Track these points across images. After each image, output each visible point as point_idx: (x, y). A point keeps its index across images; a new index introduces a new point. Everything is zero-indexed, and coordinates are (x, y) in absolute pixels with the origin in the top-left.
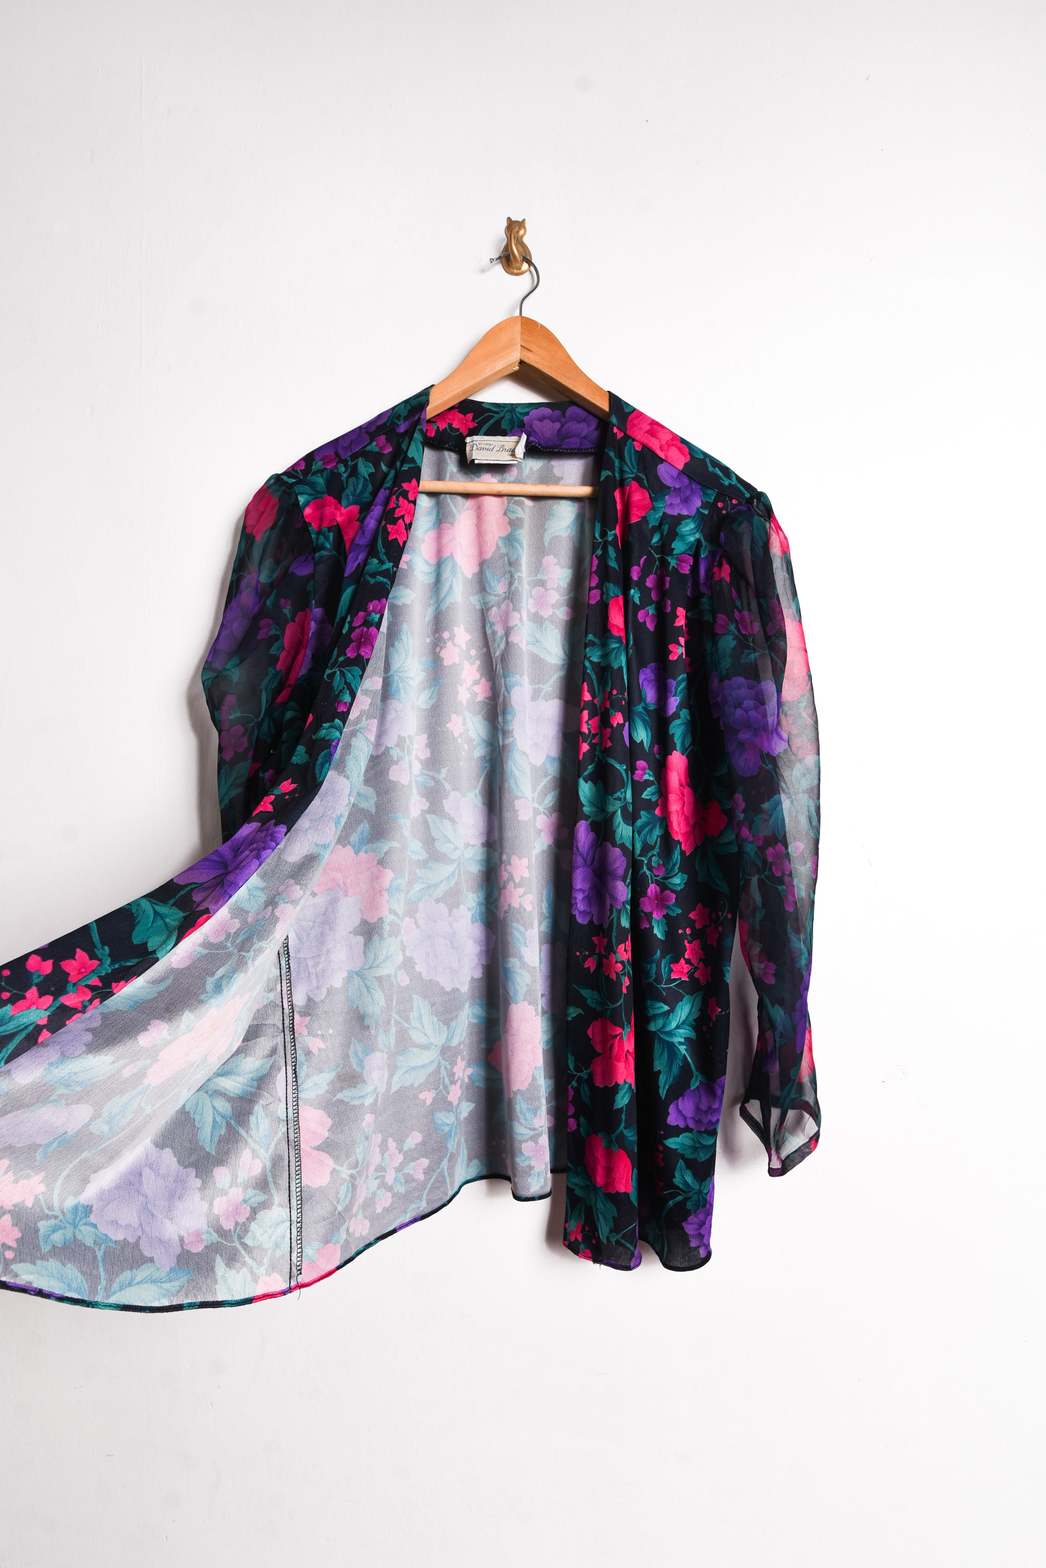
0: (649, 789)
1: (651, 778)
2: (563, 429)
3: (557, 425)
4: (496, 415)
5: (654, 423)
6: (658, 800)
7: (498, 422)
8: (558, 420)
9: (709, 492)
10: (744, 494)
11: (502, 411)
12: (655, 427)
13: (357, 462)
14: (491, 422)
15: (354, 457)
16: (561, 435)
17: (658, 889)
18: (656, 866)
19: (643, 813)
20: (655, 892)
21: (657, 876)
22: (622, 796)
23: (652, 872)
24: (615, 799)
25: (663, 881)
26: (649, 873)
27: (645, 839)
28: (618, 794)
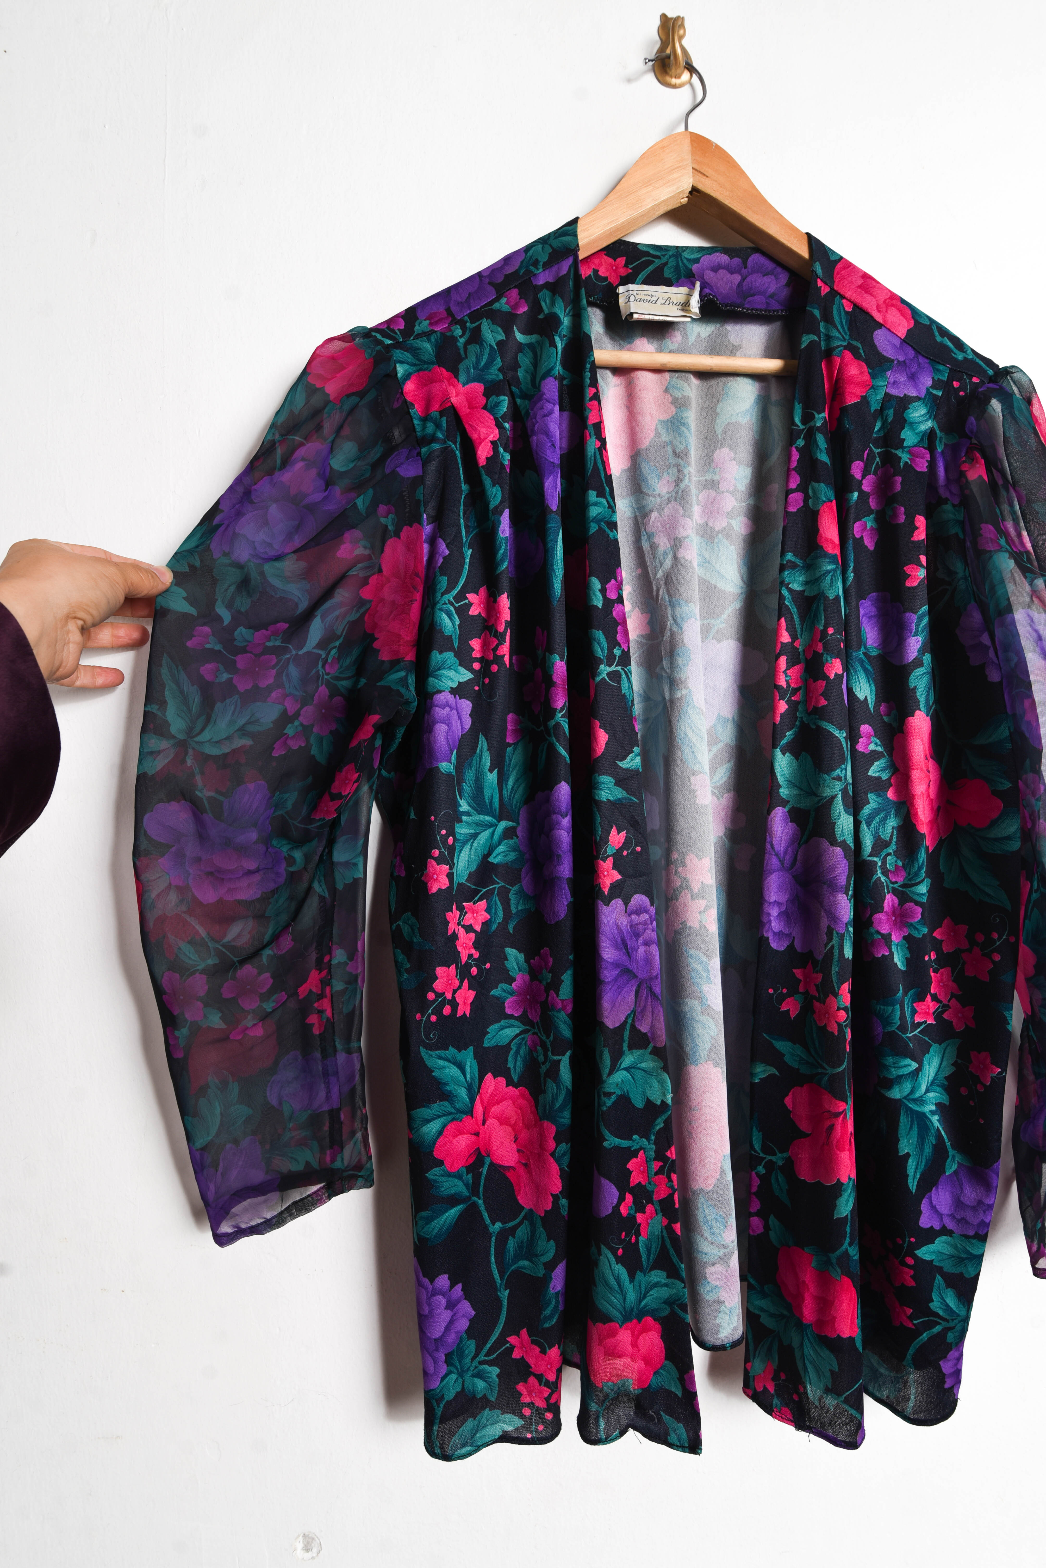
0: (876, 763)
1: (879, 749)
2: (744, 284)
3: (737, 278)
4: (657, 260)
5: (866, 276)
6: (890, 778)
7: (661, 268)
8: (738, 272)
9: (941, 367)
10: (986, 371)
11: (664, 255)
12: (868, 283)
13: (480, 323)
14: (651, 268)
15: (474, 317)
16: (743, 292)
17: (896, 901)
18: (893, 870)
19: (871, 796)
20: (893, 905)
21: (896, 883)
22: (843, 775)
23: (888, 878)
24: (833, 779)
25: (904, 890)
26: (883, 879)
27: (877, 832)
28: (838, 772)
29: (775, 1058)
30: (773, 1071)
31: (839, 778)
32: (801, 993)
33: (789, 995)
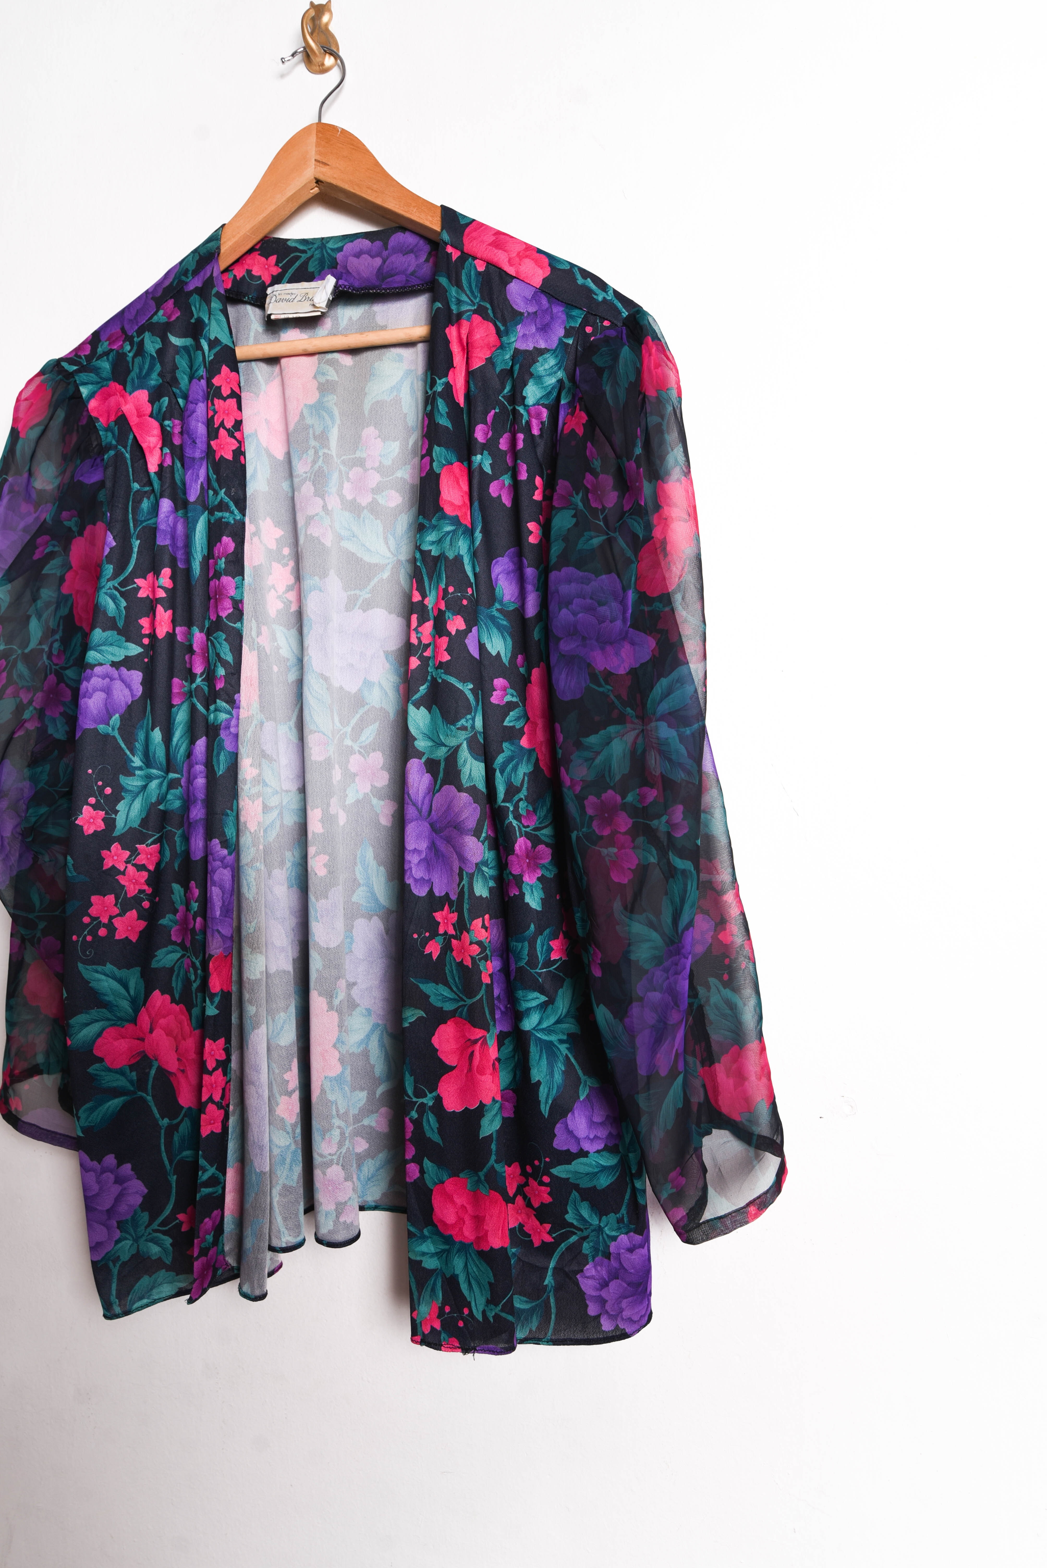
0: (511, 713)
1: (515, 699)
2: (385, 266)
3: (378, 261)
4: (303, 255)
5: (499, 233)
6: (524, 726)
7: (306, 264)
8: (379, 254)
9: (575, 312)
10: (620, 313)
11: (309, 249)
12: (500, 239)
13: (144, 337)
14: (297, 264)
15: (141, 331)
16: (384, 273)
17: (529, 844)
18: (525, 814)
19: (505, 745)
20: (526, 848)
21: (528, 827)
22: (469, 725)
23: (521, 822)
24: (458, 729)
25: (536, 833)
26: (515, 823)
27: (509, 778)
28: (463, 722)
29: (423, 1001)
30: (422, 1013)
31: (464, 728)
32: (440, 935)
33: (432, 938)
